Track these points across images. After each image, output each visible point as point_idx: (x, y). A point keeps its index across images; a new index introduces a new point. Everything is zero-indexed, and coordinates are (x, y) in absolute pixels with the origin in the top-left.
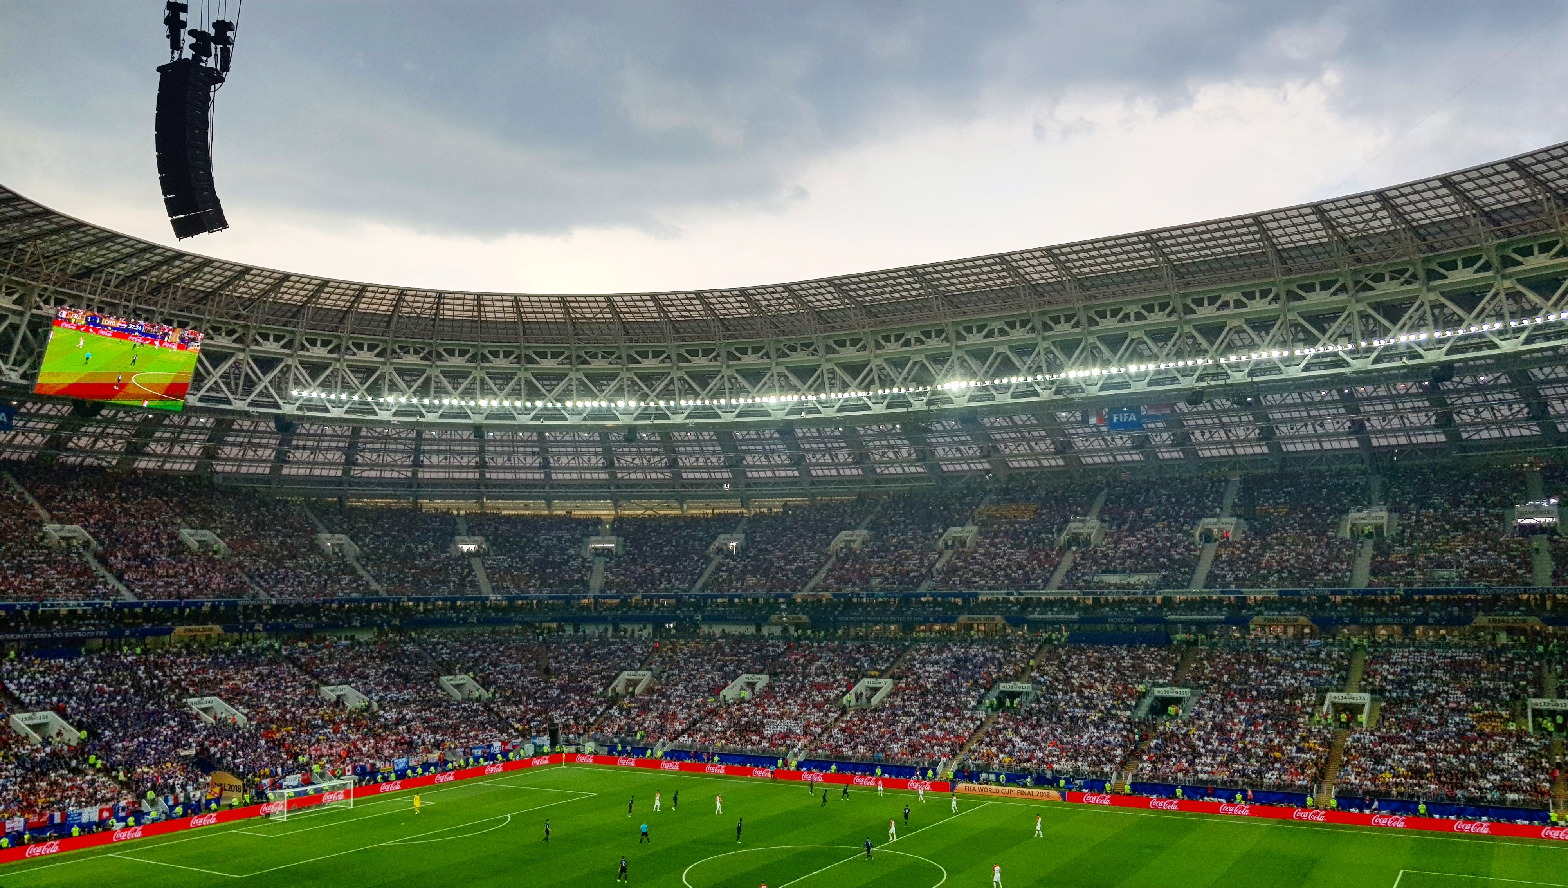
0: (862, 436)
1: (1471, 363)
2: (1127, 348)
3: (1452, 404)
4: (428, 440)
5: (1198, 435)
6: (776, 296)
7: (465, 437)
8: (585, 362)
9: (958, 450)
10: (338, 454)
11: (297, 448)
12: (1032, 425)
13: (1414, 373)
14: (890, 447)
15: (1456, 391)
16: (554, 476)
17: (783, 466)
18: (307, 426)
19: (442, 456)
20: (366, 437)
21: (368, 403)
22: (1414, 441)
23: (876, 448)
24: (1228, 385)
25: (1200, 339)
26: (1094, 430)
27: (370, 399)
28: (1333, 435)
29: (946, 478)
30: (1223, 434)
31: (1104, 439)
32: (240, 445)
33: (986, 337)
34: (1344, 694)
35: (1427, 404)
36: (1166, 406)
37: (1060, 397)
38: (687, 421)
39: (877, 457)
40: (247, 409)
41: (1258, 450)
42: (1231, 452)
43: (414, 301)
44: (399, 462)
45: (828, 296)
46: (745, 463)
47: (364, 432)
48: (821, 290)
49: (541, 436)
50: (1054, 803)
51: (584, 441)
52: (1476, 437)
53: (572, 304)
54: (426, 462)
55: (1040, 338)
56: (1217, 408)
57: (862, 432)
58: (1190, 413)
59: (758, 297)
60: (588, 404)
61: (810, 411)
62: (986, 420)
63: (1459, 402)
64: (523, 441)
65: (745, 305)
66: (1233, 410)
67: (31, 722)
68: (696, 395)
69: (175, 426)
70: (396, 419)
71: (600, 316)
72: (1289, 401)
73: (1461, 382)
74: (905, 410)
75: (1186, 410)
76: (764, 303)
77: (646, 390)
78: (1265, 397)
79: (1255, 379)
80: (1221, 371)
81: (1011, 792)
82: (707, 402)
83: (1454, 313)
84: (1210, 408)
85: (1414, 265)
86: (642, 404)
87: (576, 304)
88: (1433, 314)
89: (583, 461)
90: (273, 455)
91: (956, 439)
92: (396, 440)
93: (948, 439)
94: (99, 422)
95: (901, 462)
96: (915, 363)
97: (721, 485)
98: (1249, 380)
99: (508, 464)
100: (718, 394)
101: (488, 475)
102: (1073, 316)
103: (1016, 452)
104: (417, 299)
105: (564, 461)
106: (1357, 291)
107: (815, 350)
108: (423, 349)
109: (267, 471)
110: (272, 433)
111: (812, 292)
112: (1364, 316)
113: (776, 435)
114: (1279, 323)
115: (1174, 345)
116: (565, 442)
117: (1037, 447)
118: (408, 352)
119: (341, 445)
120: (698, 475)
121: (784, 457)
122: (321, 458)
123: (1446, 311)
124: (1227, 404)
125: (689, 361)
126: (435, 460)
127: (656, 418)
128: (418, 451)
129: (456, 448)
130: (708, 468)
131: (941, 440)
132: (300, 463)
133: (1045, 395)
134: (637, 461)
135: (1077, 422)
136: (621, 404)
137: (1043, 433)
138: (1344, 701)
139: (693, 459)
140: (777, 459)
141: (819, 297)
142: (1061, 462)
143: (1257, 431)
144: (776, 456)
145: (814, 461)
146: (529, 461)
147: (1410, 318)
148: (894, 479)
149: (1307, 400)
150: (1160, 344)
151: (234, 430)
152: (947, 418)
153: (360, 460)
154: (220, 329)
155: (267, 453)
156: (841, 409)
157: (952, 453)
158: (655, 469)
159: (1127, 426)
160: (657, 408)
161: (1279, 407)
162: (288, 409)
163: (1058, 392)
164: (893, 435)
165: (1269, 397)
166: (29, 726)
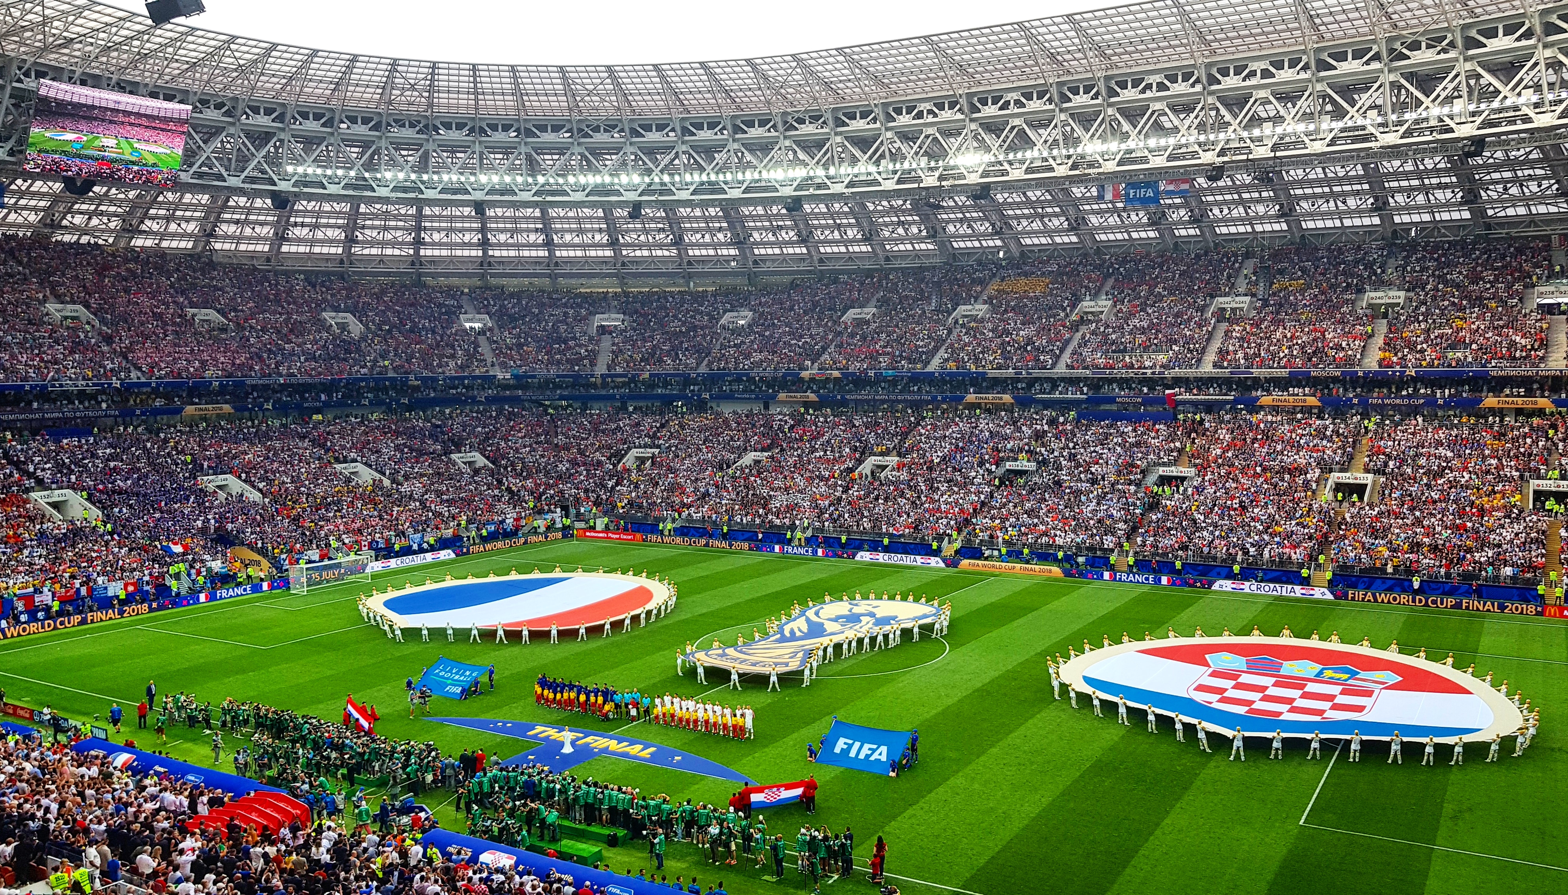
0: (871, 212)
1: (1503, 137)
2: (1149, 119)
3: (1480, 179)
4: (428, 216)
5: (1216, 211)
6: (784, 65)
7: (466, 214)
8: (586, 135)
9: (969, 226)
10: (337, 231)
11: (296, 224)
12: (1046, 200)
13: (1442, 147)
14: (900, 223)
15: (1485, 166)
16: (558, 254)
17: (790, 243)
18: (305, 203)
19: (443, 234)
20: (365, 214)
21: (365, 179)
22: (1438, 218)
23: (886, 225)
24: (1250, 160)
25: (1223, 111)
26: (1110, 206)
27: (367, 175)
28: (1354, 211)
29: (955, 255)
30: (1241, 210)
31: (1119, 216)
32: (237, 222)
33: (1001, 109)
34: (1348, 475)
35: (1454, 179)
36: (1185, 181)
37: (1077, 172)
38: (693, 197)
39: (887, 234)
40: (242, 185)
41: (1277, 227)
42: (1249, 229)
43: (407, 72)
44: (400, 239)
45: (838, 66)
46: (752, 239)
47: (363, 208)
48: (831, 60)
49: (544, 212)
50: (1056, 580)
51: (587, 218)
52: (1502, 214)
53: (572, 75)
54: (427, 239)
55: (1057, 110)
56: (1238, 183)
57: (871, 208)
58: (1210, 188)
59: (765, 67)
60: (592, 180)
61: (819, 186)
62: (999, 196)
63: (1488, 177)
64: (525, 217)
65: (752, 75)
66: (1254, 185)
67: (50, 500)
68: (702, 169)
69: (170, 203)
70: (393, 195)
71: (601, 87)
72: (1312, 176)
73: (1492, 157)
74: (916, 185)
75: (1205, 186)
76: (772, 73)
77: (651, 165)
78: (1287, 172)
79: (1278, 154)
80: (1243, 145)
81: (1014, 568)
82: (713, 177)
83: (1490, 84)
84: (1230, 183)
85: (1453, 32)
86: (647, 180)
87: (576, 75)
88: (1468, 85)
89: (587, 239)
90: (272, 232)
91: (968, 215)
92: (396, 218)
93: (960, 216)
94: (91, 199)
95: (912, 240)
96: (927, 137)
97: (728, 262)
98: (1272, 154)
99: (510, 241)
100: (722, 169)
101: (491, 253)
102: (1093, 86)
103: (1028, 228)
104: (410, 69)
105: (568, 237)
106: (1391, 61)
107: (824, 122)
108: (419, 122)
109: (267, 248)
110: (269, 209)
111: (821, 61)
112: (1396, 86)
113: (784, 211)
114: (1307, 94)
115: (1196, 118)
116: (568, 218)
117: (1050, 224)
118: (403, 126)
119: (340, 221)
120: (704, 252)
121: (791, 233)
122: (319, 235)
123: (1482, 81)
124: (1248, 180)
125: (694, 134)
126: (436, 237)
127: (661, 194)
128: (419, 229)
129: (458, 225)
130: (715, 246)
131: (952, 216)
132: (299, 241)
133: (1062, 171)
134: (642, 238)
135: (1092, 197)
136: (624, 179)
137: (1057, 209)
138: (1347, 481)
139: (699, 236)
140: (784, 235)
141: (829, 67)
142: (1074, 239)
143: (1277, 207)
144: (783, 233)
145: (822, 238)
146: (532, 237)
147: (1445, 89)
148: (904, 255)
149: (1330, 175)
150: (1182, 116)
151: (230, 207)
152: (959, 193)
153: (360, 237)
154: (208, 101)
155: (265, 231)
156: (851, 185)
157: (964, 230)
158: (661, 246)
159: (1145, 202)
160: (663, 184)
161: (1301, 183)
162: (283, 186)
163: (1074, 167)
164: (904, 211)
165: (1292, 172)
166: (48, 503)
